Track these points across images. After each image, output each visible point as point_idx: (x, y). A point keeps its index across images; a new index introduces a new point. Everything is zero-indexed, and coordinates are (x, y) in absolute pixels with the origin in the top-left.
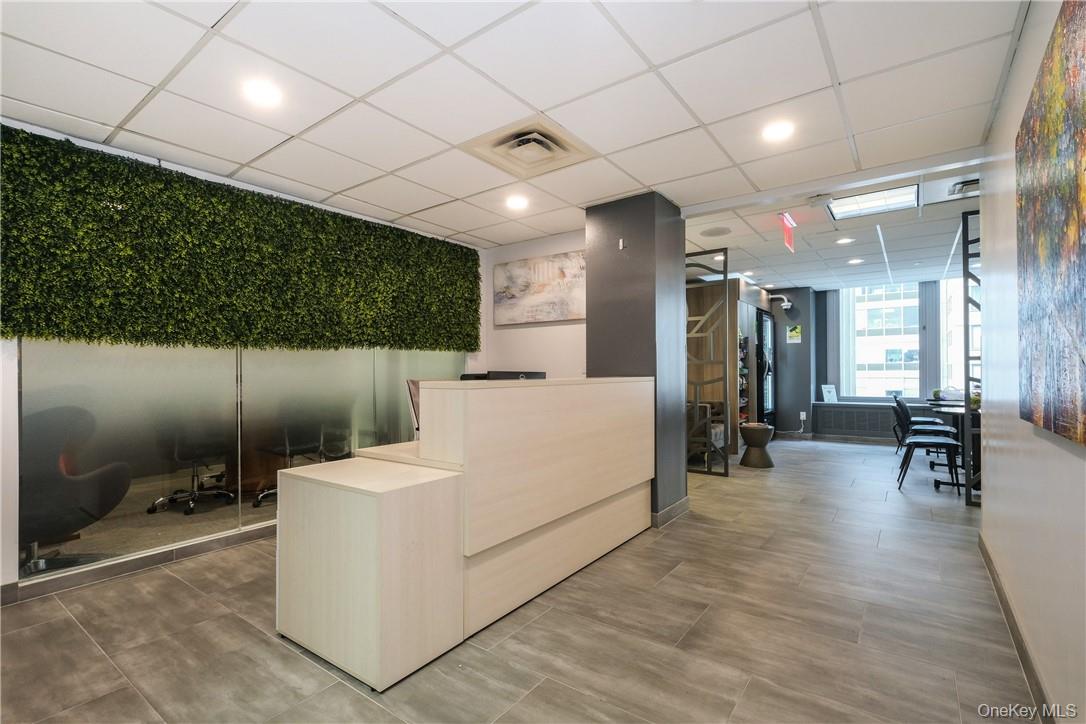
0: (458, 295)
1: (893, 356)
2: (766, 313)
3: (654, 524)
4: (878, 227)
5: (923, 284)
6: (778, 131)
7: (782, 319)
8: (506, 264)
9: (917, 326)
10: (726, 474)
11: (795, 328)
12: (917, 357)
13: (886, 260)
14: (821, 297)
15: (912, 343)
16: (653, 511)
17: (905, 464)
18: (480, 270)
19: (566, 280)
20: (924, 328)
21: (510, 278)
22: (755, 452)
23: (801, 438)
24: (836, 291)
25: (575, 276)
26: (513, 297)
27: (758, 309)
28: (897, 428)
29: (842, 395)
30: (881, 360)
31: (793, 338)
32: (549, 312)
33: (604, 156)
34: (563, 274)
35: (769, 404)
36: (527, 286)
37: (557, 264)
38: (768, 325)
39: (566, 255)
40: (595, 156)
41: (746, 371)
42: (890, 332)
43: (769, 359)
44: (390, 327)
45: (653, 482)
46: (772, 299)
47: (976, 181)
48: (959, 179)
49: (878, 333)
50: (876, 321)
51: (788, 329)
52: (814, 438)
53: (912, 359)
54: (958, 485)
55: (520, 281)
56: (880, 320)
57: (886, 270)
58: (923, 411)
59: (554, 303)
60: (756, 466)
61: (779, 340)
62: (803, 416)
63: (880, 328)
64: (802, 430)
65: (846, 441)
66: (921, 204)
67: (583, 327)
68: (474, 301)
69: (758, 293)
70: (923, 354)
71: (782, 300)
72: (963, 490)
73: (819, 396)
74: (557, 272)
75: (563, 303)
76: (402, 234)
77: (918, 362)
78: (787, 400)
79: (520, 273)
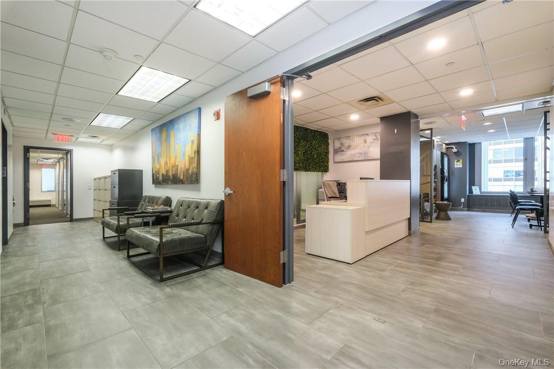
0: (322, 151)
1: (508, 174)
2: (445, 154)
3: (410, 235)
4: (504, 118)
5: (526, 139)
6: (466, 92)
7: (453, 157)
8: (340, 138)
9: (523, 158)
10: (431, 222)
11: (459, 161)
12: (522, 174)
13: (507, 130)
14: (472, 146)
15: (520, 167)
16: (409, 230)
17: (515, 220)
18: (329, 141)
19: (367, 144)
20: (526, 159)
21: (342, 144)
22: (442, 214)
23: (461, 210)
24: (480, 143)
25: (371, 143)
26: (343, 151)
27: (441, 152)
28: (512, 203)
29: (482, 191)
30: (501, 175)
31: (458, 165)
32: (359, 157)
33: (397, 103)
34: (365, 142)
35: (446, 195)
36: (349, 147)
37: (363, 138)
38: (446, 159)
39: (367, 134)
40: (394, 102)
41: (436, 180)
42: (506, 161)
43: (446, 174)
44: (302, 164)
45: (409, 219)
46: (448, 148)
47: (549, 101)
48: (543, 101)
49: (500, 162)
50: (498, 156)
51: (456, 161)
52: (468, 210)
53: (520, 175)
54: (541, 226)
55: (346, 145)
56: (501, 155)
57: (507, 134)
58: (525, 197)
59: (361, 153)
60: (443, 219)
61: (451, 166)
62: (463, 200)
63: (501, 159)
64: (462, 207)
65: (484, 211)
66: (524, 109)
67: (379, 162)
68: (327, 153)
69: (442, 145)
70: (525, 172)
71: (453, 148)
72: (543, 228)
73: (471, 191)
74: (363, 141)
75: (365, 153)
76: (306, 129)
77: (522, 177)
78: (454, 193)
79: (346, 142)
